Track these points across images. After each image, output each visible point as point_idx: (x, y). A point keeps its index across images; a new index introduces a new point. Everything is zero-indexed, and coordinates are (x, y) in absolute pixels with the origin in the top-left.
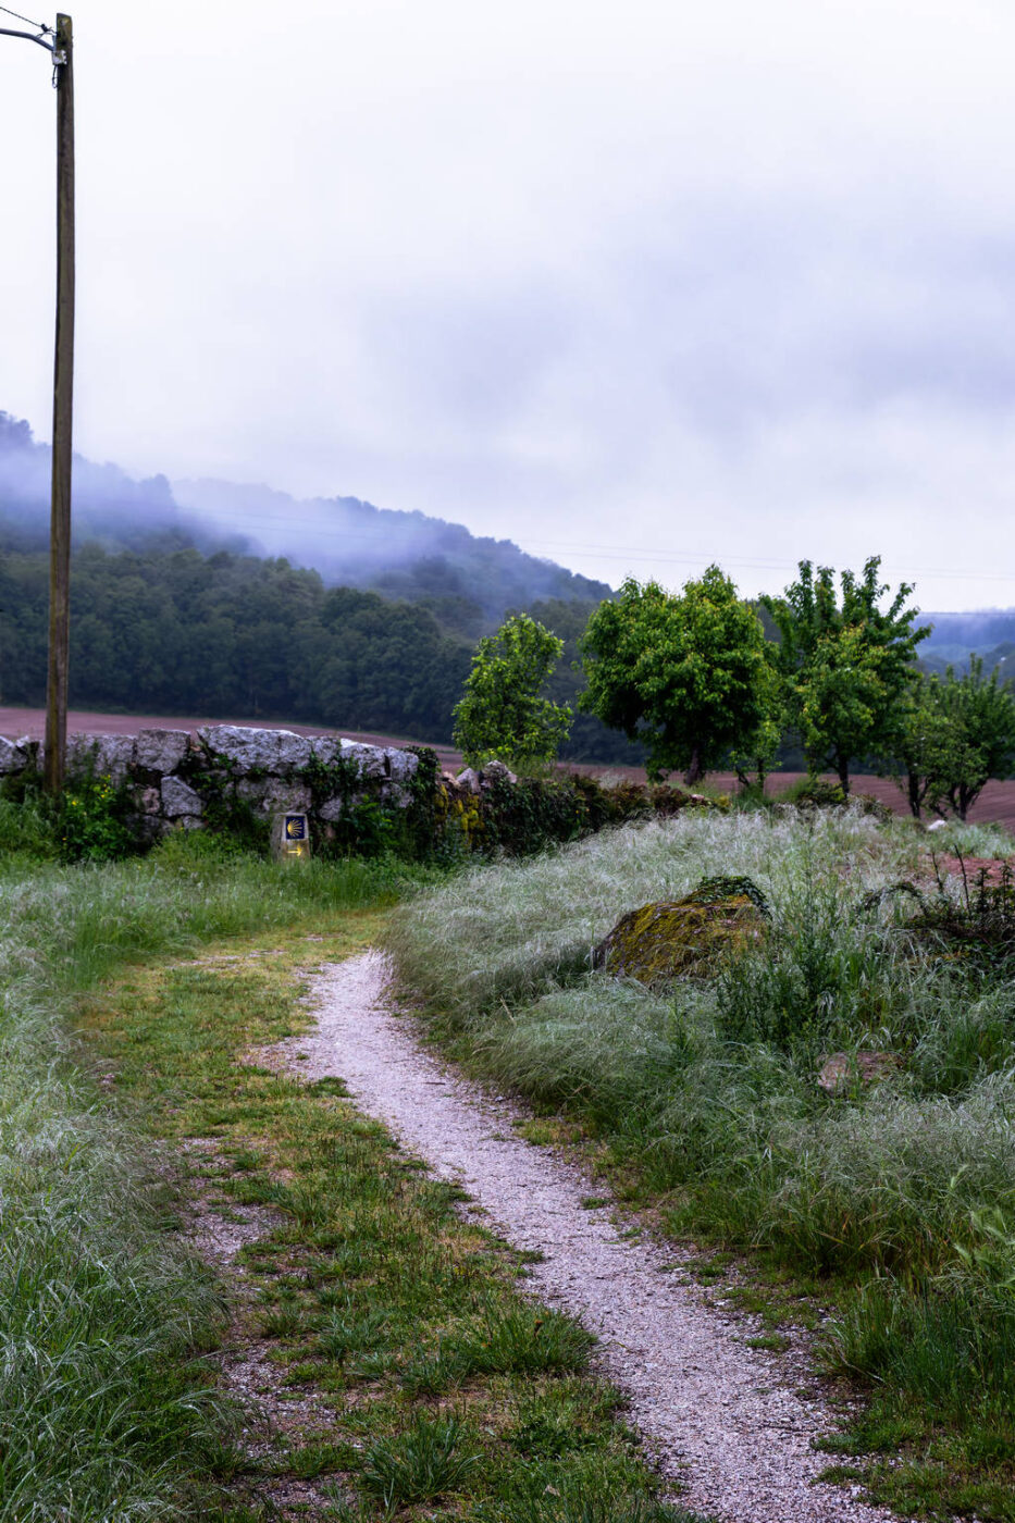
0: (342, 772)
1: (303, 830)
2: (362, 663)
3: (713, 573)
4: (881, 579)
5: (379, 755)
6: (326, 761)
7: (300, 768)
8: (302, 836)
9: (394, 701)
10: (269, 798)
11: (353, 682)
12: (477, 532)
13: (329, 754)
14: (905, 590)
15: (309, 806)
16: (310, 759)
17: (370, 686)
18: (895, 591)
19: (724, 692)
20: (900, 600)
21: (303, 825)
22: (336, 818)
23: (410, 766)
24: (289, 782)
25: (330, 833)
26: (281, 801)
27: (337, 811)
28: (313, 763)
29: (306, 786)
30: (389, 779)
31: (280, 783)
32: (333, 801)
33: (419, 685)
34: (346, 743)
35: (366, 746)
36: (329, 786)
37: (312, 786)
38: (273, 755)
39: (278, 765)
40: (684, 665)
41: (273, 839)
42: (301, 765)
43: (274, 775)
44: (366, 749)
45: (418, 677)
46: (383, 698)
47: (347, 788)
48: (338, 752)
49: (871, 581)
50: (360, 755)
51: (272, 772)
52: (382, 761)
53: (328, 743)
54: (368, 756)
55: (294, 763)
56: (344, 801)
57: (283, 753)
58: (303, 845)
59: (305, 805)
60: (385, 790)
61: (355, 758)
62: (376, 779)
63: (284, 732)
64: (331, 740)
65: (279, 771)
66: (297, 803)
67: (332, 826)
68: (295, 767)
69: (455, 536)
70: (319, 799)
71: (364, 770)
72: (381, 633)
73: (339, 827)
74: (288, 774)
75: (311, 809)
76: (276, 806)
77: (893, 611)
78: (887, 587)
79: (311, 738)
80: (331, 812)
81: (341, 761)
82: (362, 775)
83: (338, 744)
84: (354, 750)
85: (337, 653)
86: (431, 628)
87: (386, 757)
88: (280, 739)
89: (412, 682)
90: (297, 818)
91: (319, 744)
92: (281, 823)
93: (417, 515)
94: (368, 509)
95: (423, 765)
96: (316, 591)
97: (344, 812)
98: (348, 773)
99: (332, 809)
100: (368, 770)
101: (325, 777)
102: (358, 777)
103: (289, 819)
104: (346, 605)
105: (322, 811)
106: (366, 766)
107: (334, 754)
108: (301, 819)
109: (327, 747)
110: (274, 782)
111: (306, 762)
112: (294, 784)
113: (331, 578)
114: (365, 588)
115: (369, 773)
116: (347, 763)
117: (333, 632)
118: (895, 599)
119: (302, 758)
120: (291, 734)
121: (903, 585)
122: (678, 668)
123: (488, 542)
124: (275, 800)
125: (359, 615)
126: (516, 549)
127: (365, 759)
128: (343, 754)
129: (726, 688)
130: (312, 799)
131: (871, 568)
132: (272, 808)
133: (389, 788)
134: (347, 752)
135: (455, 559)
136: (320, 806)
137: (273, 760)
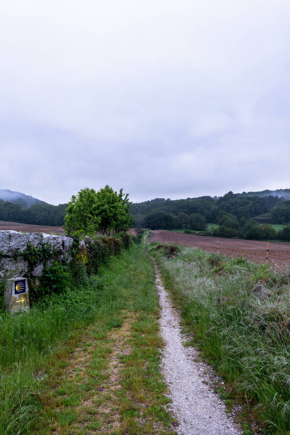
0: (44, 251)
1: (25, 288)
2: (10, 212)
3: (107, 187)
4: (123, 193)
5: (60, 240)
6: (35, 246)
7: (22, 252)
8: (24, 291)
9: (15, 217)
10: (3, 269)
11: (9, 215)
12: (26, 195)
13: (37, 242)
14: (127, 195)
15: (26, 271)
16: (27, 246)
17: (11, 215)
18: (126, 195)
19: (113, 214)
20: (126, 197)
21: (25, 285)
22: (41, 275)
23: (70, 244)
24: (16, 260)
25: (37, 283)
26: (11, 270)
27: (41, 270)
28: (29, 248)
29: (25, 260)
30: (64, 251)
31: (10, 261)
32: (39, 266)
33: (19, 215)
34: (45, 236)
35: (54, 236)
36: (37, 259)
37: (28, 260)
38: (6, 245)
39: (9, 251)
40: (105, 207)
41: (6, 294)
42: (22, 250)
43: (6, 256)
44: (54, 238)
45: (19, 214)
46: (13, 217)
47: (46, 258)
48: (41, 240)
49: (121, 193)
50: (52, 241)
51: (6, 255)
52: (61, 243)
53: (37, 236)
54: (55, 241)
55: (18, 249)
56: (44, 265)
57: (12, 244)
58: (25, 296)
59: (24, 271)
60: (62, 256)
61: (49, 243)
62: (58, 252)
63: (12, 232)
64: (38, 234)
65: (10, 254)
66: (20, 270)
67: (39, 279)
68: (19, 251)
69: (24, 195)
70: (32, 266)
71: (53, 248)
72: (13, 208)
73: (42, 279)
74: (15, 256)
75: (28, 272)
76: (8, 274)
77: (125, 199)
78: (124, 194)
79: (27, 234)
80: (38, 272)
81: (43, 245)
82: (53, 251)
83: (42, 236)
84: (49, 239)
85: (6, 211)
86: (20, 207)
87: (63, 241)
88: (10, 236)
89: (18, 215)
90: (21, 281)
91: (32, 237)
92: (11, 285)
93: (18, 192)
94: (10, 191)
95: (75, 242)
96: (3, 202)
97: (45, 271)
98: (46, 251)
99: (38, 270)
100: (55, 248)
101: (35, 254)
102: (51, 252)
103: (16, 282)
104: (7, 204)
105: (33, 272)
106: (54, 246)
107: (40, 242)
108: (23, 281)
109: (36, 238)
110: (6, 260)
111: (25, 247)
112: (18, 260)
113: (5, 200)
114: (10, 202)
115: (56, 249)
116: (46, 245)
117: (6, 208)
118: (125, 197)
119: (23, 245)
120: (17, 232)
121: (127, 194)
122: (102, 208)
123: (28, 196)
124: (7, 270)
125: (9, 205)
126: (32, 197)
127: (54, 243)
128: (44, 241)
129: (113, 213)
130: (28, 267)
131: (121, 191)
132: (5, 275)
133: (63, 255)
134: (45, 240)
135: (23, 198)
136: (32, 270)
137: (6, 248)
